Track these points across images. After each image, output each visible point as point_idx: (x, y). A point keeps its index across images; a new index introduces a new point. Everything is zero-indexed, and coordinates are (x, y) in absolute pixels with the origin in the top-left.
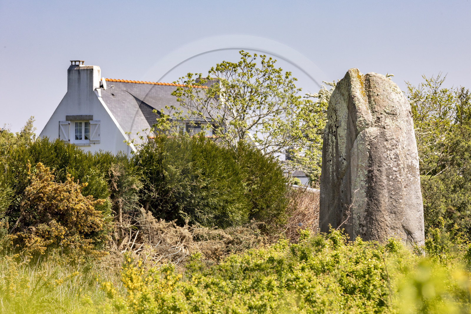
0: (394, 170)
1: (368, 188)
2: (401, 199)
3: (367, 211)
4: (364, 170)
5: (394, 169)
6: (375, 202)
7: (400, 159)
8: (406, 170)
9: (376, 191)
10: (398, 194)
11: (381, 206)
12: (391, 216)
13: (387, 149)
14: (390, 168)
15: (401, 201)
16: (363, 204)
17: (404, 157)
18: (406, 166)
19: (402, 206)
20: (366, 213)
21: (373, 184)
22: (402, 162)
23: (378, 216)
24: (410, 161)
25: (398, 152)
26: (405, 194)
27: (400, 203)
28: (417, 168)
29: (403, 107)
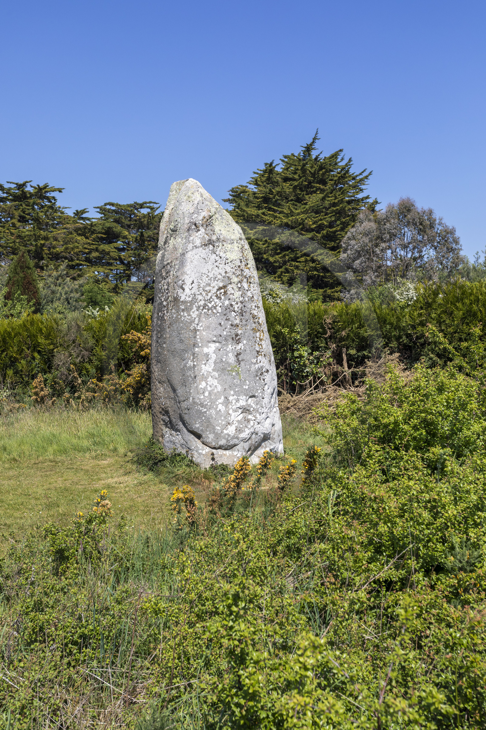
2: (165, 343)
5: (164, 303)
8: (172, 304)
10: (163, 336)
12: (158, 366)
13: (163, 278)
14: (161, 303)
15: (164, 345)
17: (172, 287)
18: (172, 298)
19: (165, 352)
22: (171, 293)
24: (176, 291)
25: (170, 280)
26: (168, 336)
28: (181, 300)
29: (186, 218)
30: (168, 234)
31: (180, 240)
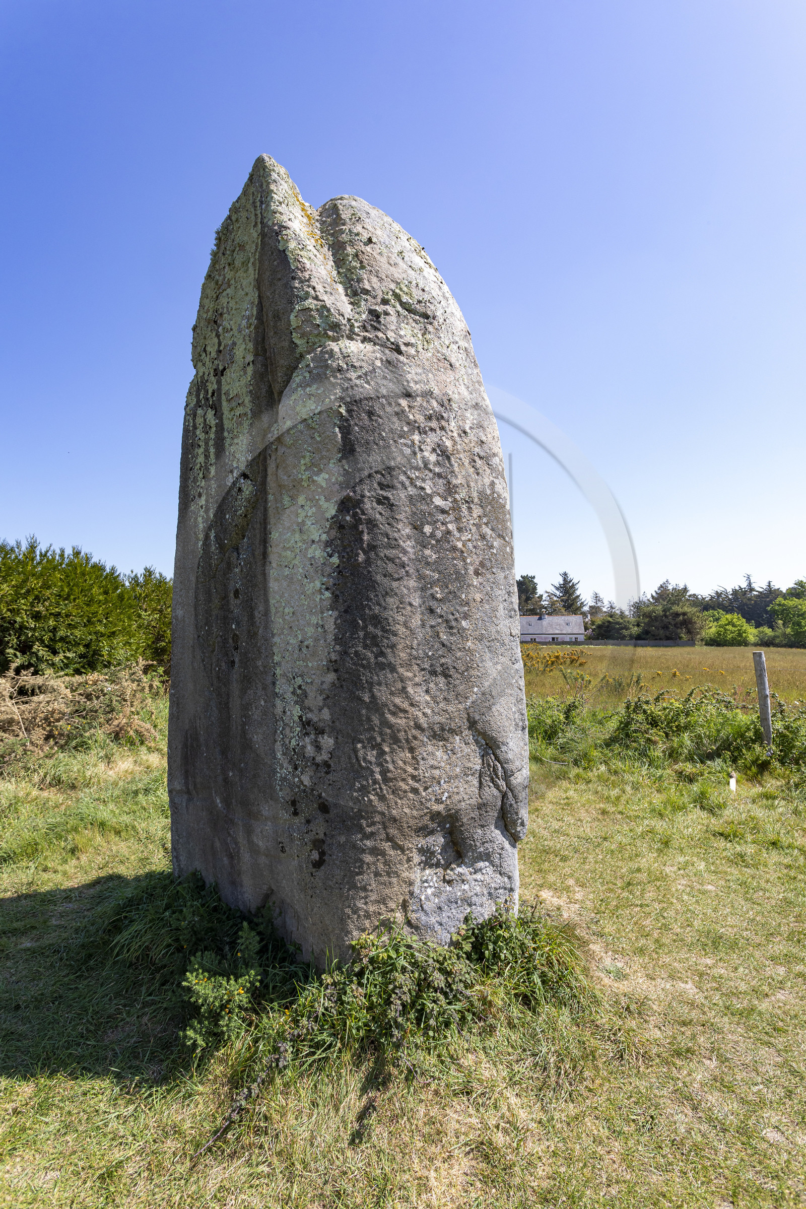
0: (437, 507)
1: (339, 570)
2: (466, 617)
3: (334, 666)
4: (322, 502)
5: (438, 501)
6: (370, 628)
7: (456, 469)
8: (477, 511)
9: (373, 585)
10: (456, 596)
11: (393, 646)
12: (432, 685)
13: (414, 427)
14: (426, 498)
15: (464, 623)
16: (317, 640)
17: (466, 463)
18: (475, 495)
19: (469, 644)
20: (331, 677)
21: (361, 558)
22: (461, 479)
23: (383, 688)
24: (487, 481)
25: (448, 443)
26: (478, 597)
27: (461, 631)
30: (389, 308)
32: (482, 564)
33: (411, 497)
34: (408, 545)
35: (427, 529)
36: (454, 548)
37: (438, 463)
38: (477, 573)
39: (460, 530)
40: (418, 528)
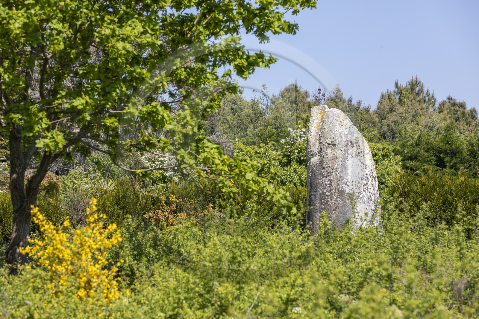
0: (326, 195)
5: (327, 193)
7: (333, 185)
8: (337, 195)
13: (323, 176)
14: (324, 193)
17: (336, 183)
18: (337, 191)
22: (334, 187)
24: (341, 186)
25: (332, 178)
26: (334, 216)
28: (346, 192)
29: (343, 137)
30: (324, 146)
31: (340, 152)
32: (336, 208)
33: (320, 194)
34: (318, 205)
35: (323, 201)
36: (329, 205)
37: (329, 184)
38: (334, 210)
39: (331, 200)
40: (321, 201)
